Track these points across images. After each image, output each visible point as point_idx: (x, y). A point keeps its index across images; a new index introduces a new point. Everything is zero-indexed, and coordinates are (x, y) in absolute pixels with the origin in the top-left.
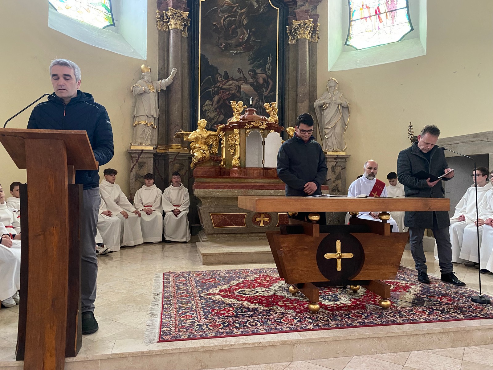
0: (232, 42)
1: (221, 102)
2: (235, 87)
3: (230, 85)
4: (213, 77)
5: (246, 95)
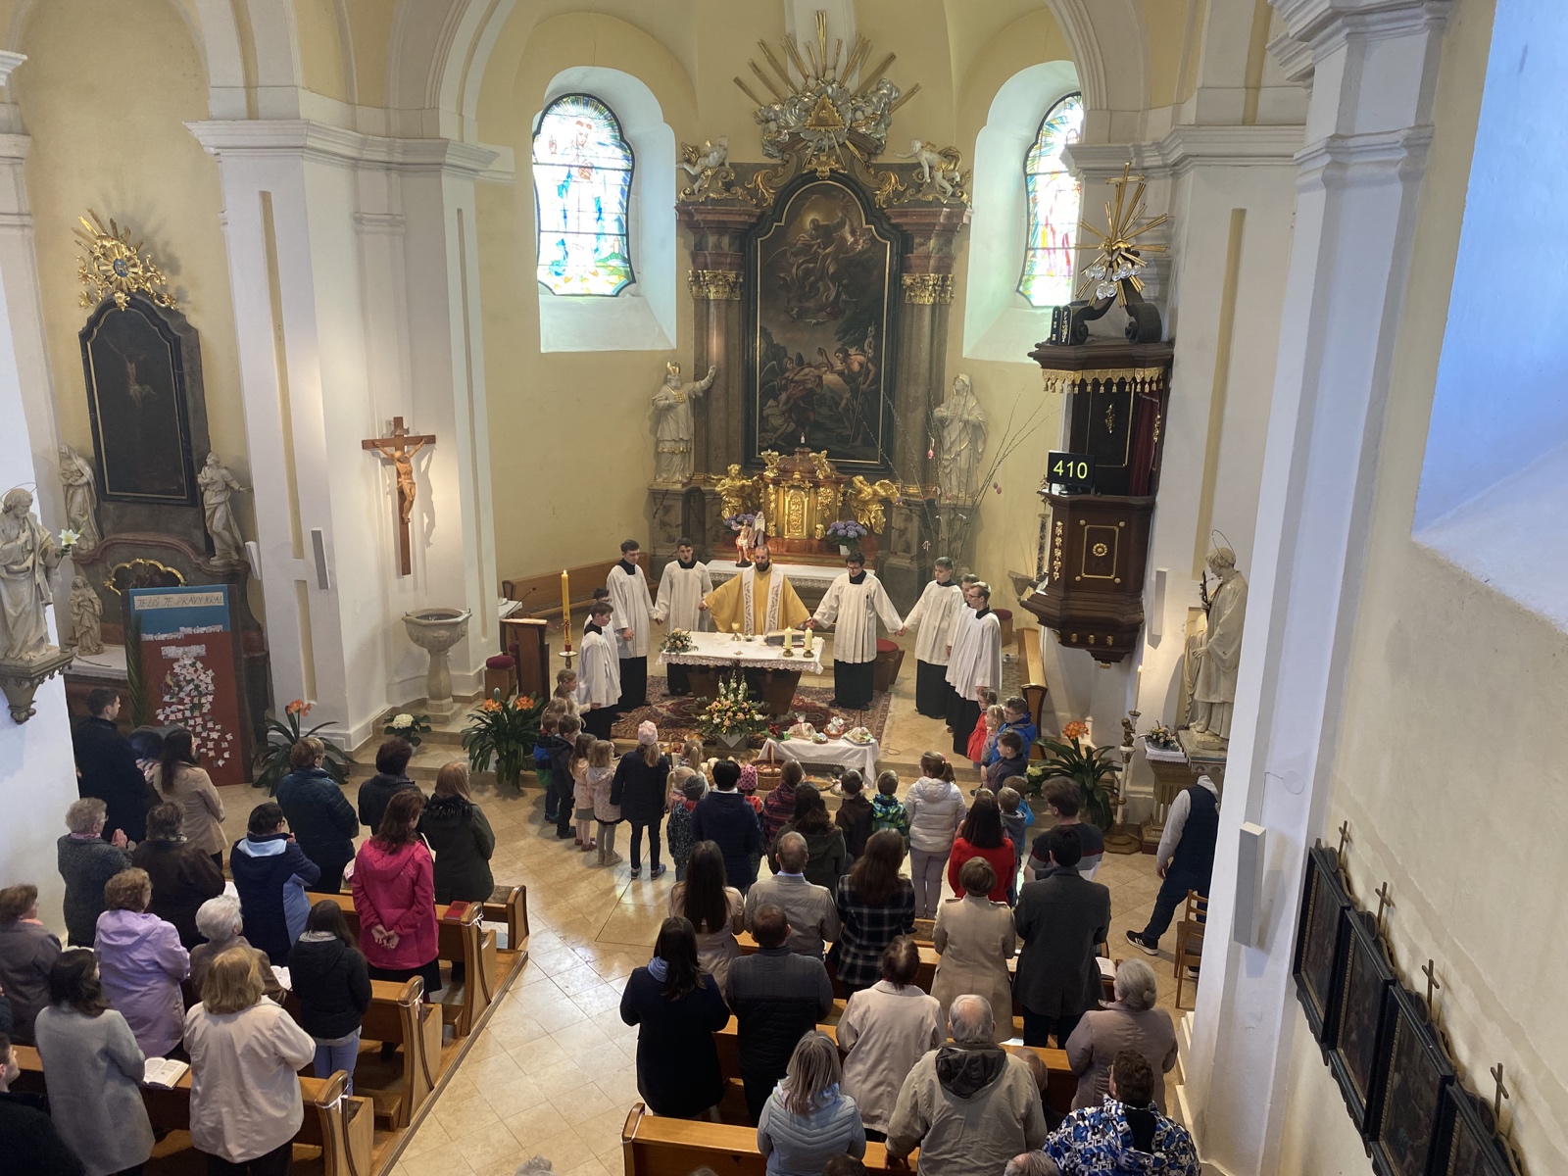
0: (810, 304)
1: (792, 401)
2: (813, 379)
3: (806, 375)
4: (780, 363)
5: (831, 390)
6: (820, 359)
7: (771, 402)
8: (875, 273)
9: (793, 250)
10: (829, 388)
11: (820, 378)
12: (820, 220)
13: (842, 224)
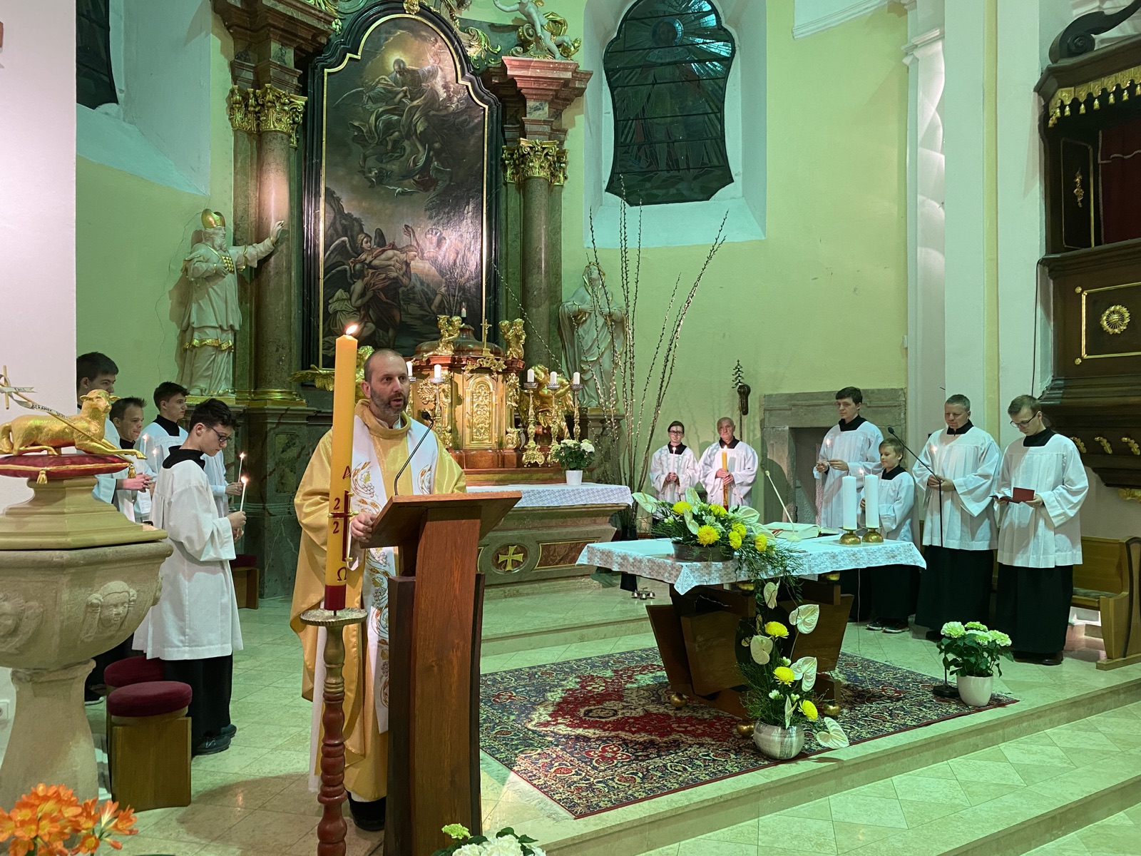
0: (394, 167)
1: (370, 294)
3: (390, 259)
4: (353, 240)
5: (422, 283)
6: (404, 240)
7: (340, 293)
8: (472, 142)
9: (371, 94)
10: (420, 279)
11: (408, 265)
12: (407, 64)
13: (433, 74)
